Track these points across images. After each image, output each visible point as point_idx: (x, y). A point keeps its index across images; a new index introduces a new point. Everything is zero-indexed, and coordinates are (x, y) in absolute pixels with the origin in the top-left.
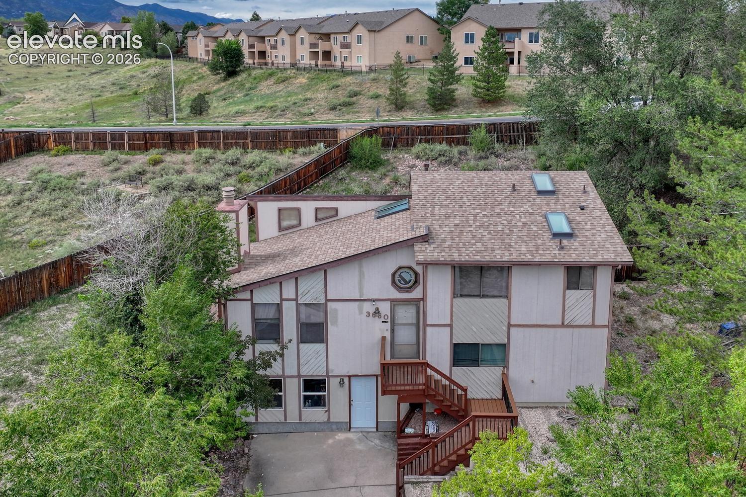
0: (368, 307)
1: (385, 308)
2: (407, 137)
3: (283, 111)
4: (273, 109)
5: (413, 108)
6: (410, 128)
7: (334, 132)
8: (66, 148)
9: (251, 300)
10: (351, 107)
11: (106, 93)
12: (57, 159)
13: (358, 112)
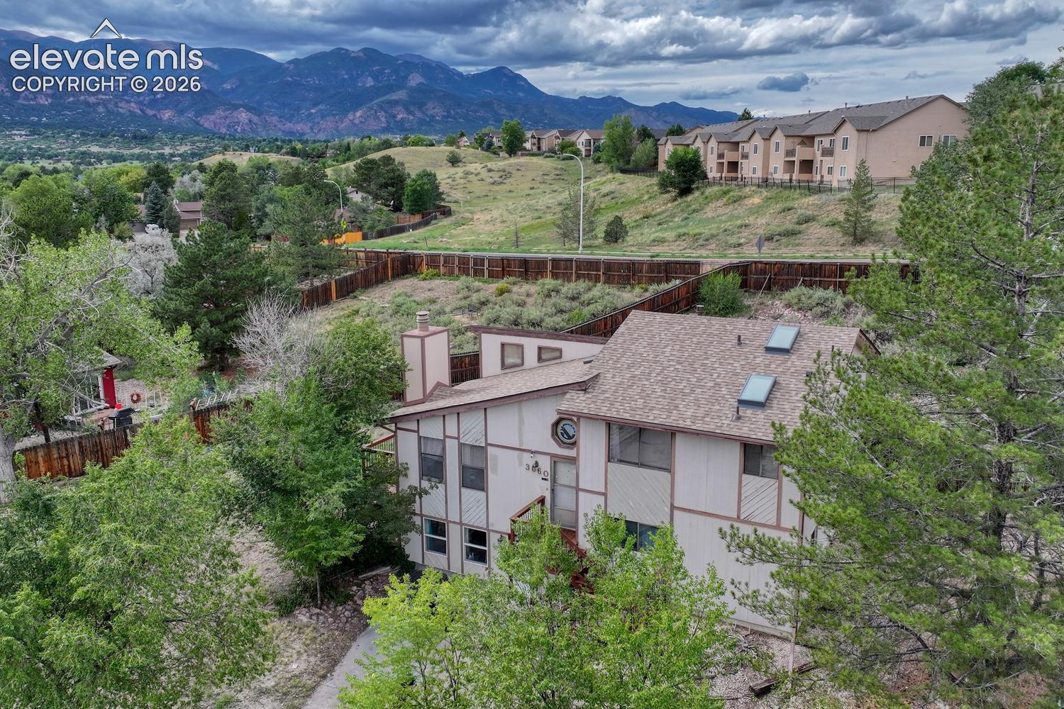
0: (528, 459)
1: (545, 463)
2: (785, 277)
3: (707, 240)
4: (696, 237)
5: (879, 241)
6: (790, 265)
7: (695, 266)
8: (435, 271)
9: (418, 431)
10: (794, 238)
11: (548, 215)
12: (423, 284)
13: (799, 245)
